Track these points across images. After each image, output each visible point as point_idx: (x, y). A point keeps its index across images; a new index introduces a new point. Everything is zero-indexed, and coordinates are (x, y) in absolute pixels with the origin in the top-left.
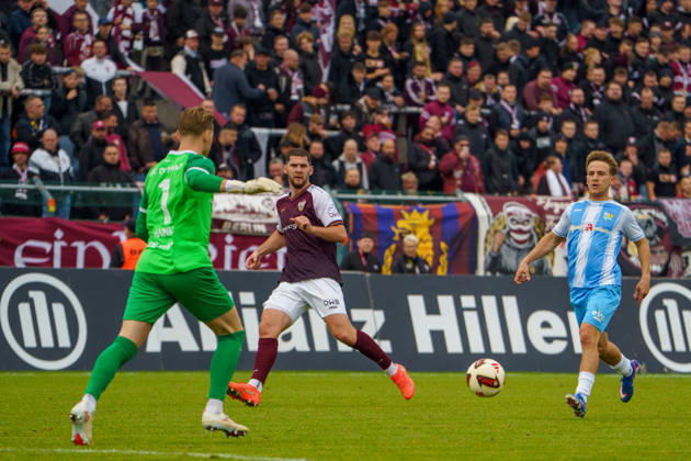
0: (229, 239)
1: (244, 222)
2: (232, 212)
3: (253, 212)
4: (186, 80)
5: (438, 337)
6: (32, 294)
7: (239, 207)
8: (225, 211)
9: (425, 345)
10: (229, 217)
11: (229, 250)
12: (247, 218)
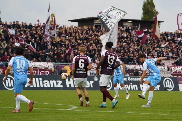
0: (38, 70)
1: (40, 67)
2: (39, 66)
3: (42, 66)
4: (32, 46)
5: (70, 85)
6: (8, 78)
7: (40, 65)
8: (38, 66)
9: (68, 86)
10: (38, 67)
11: (38, 72)
12: (41, 67)
